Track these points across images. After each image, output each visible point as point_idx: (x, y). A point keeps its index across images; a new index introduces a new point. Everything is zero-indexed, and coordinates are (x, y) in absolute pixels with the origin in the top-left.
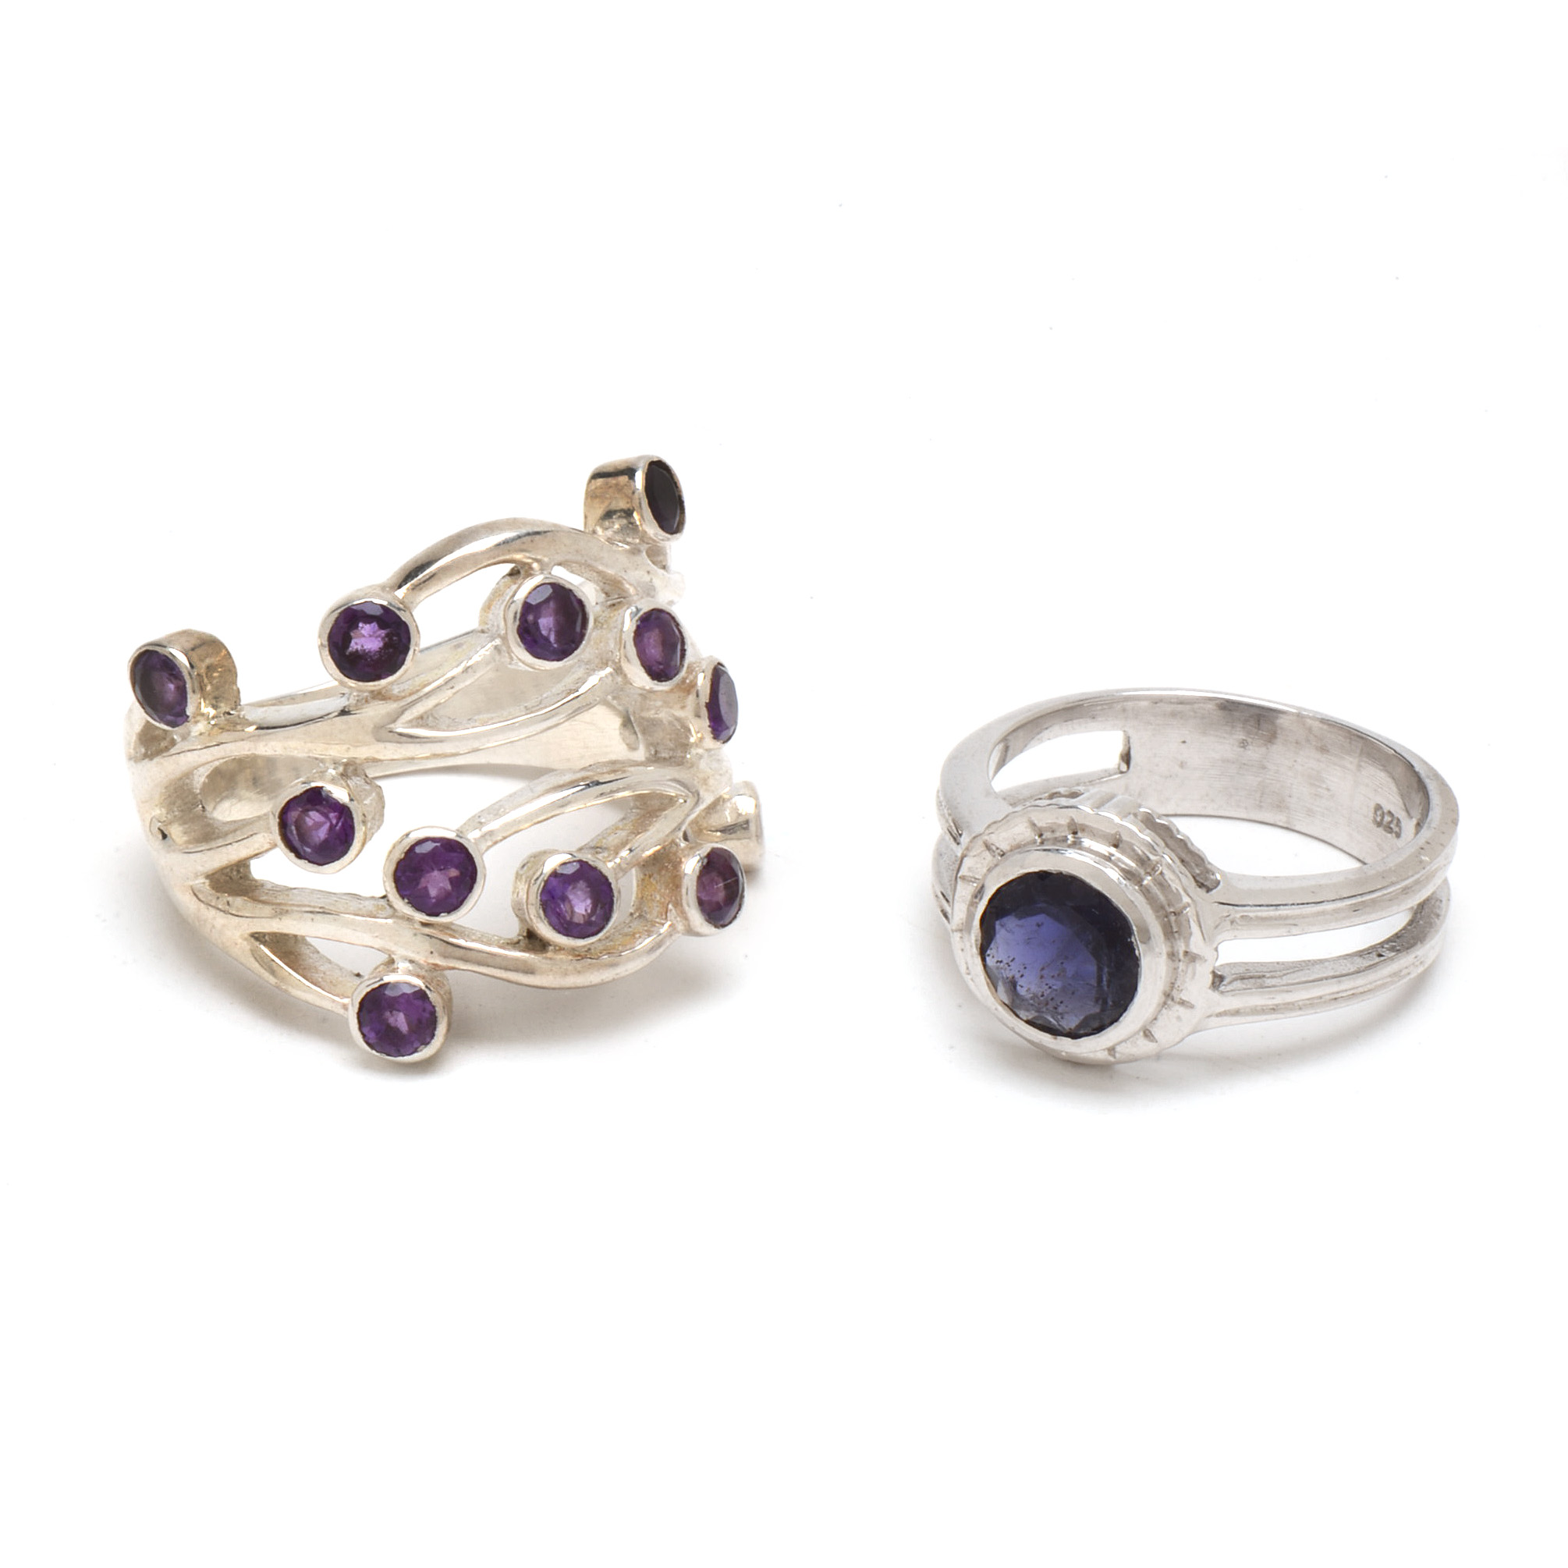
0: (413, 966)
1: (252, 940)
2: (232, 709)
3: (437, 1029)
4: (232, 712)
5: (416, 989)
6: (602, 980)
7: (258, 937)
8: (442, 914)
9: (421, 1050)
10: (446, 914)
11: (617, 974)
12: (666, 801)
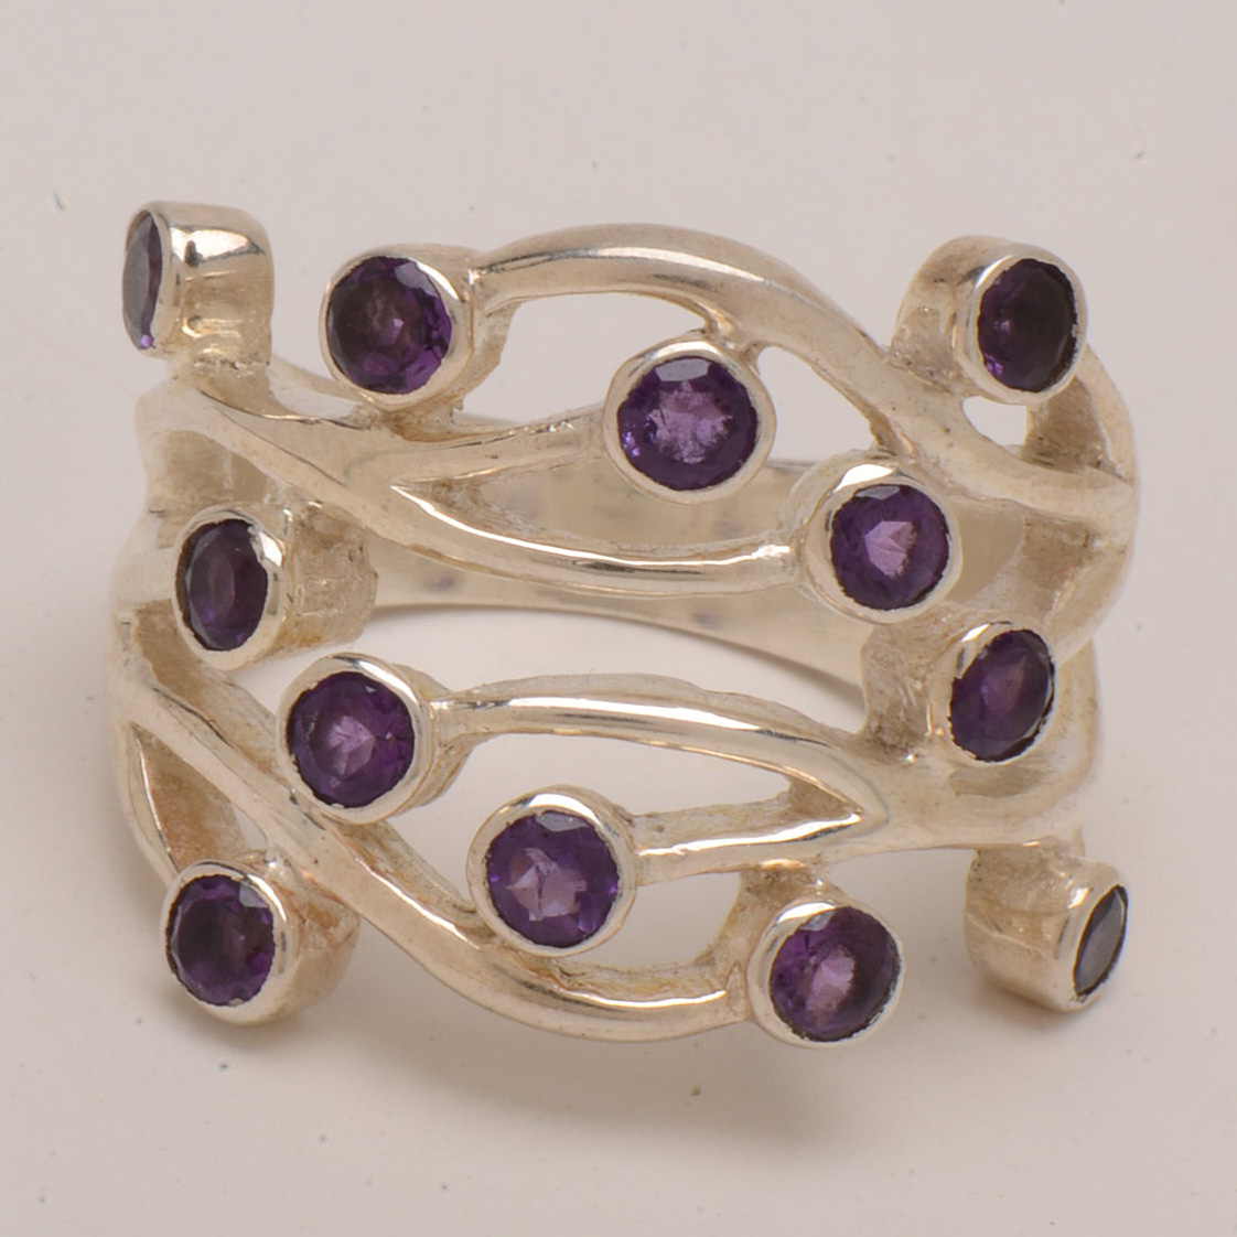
0: (287, 873)
1: (131, 732)
2: (242, 361)
3: (266, 983)
4: (238, 365)
5: (262, 905)
6: (561, 1028)
7: (139, 733)
8: (337, 805)
9: (235, 1005)
10: (342, 806)
11: (590, 1030)
12: (833, 806)
